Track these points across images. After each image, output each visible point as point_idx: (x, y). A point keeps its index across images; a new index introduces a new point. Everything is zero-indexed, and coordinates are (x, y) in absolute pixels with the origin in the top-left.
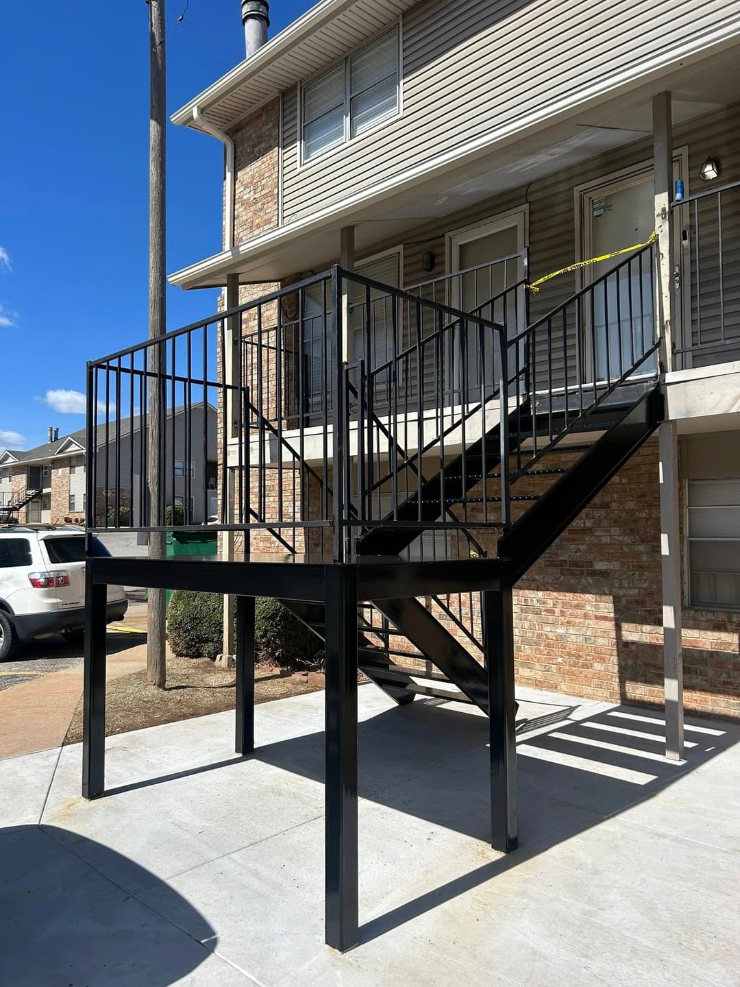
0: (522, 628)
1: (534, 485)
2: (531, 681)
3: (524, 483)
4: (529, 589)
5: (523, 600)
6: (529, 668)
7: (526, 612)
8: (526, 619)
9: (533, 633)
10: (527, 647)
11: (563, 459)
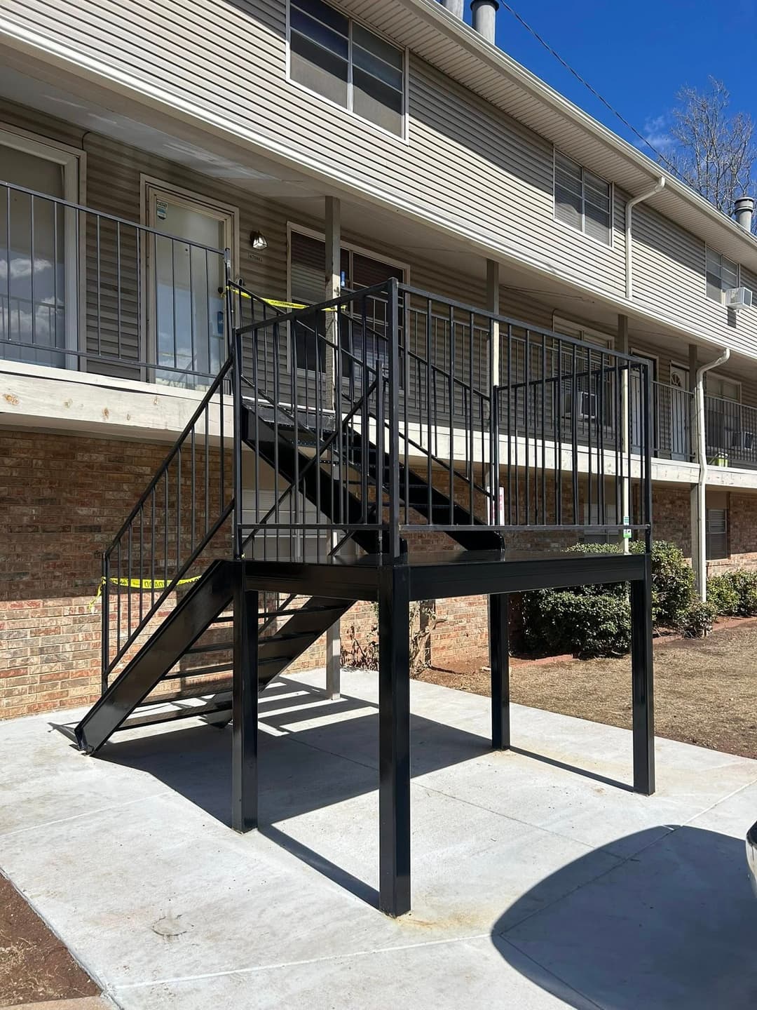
0: (74, 641)
1: (92, 477)
2: (84, 700)
3: (79, 474)
4: (86, 595)
5: (77, 610)
6: (83, 685)
7: (80, 622)
8: (80, 630)
9: (89, 644)
10: (81, 661)
11: (128, 453)
